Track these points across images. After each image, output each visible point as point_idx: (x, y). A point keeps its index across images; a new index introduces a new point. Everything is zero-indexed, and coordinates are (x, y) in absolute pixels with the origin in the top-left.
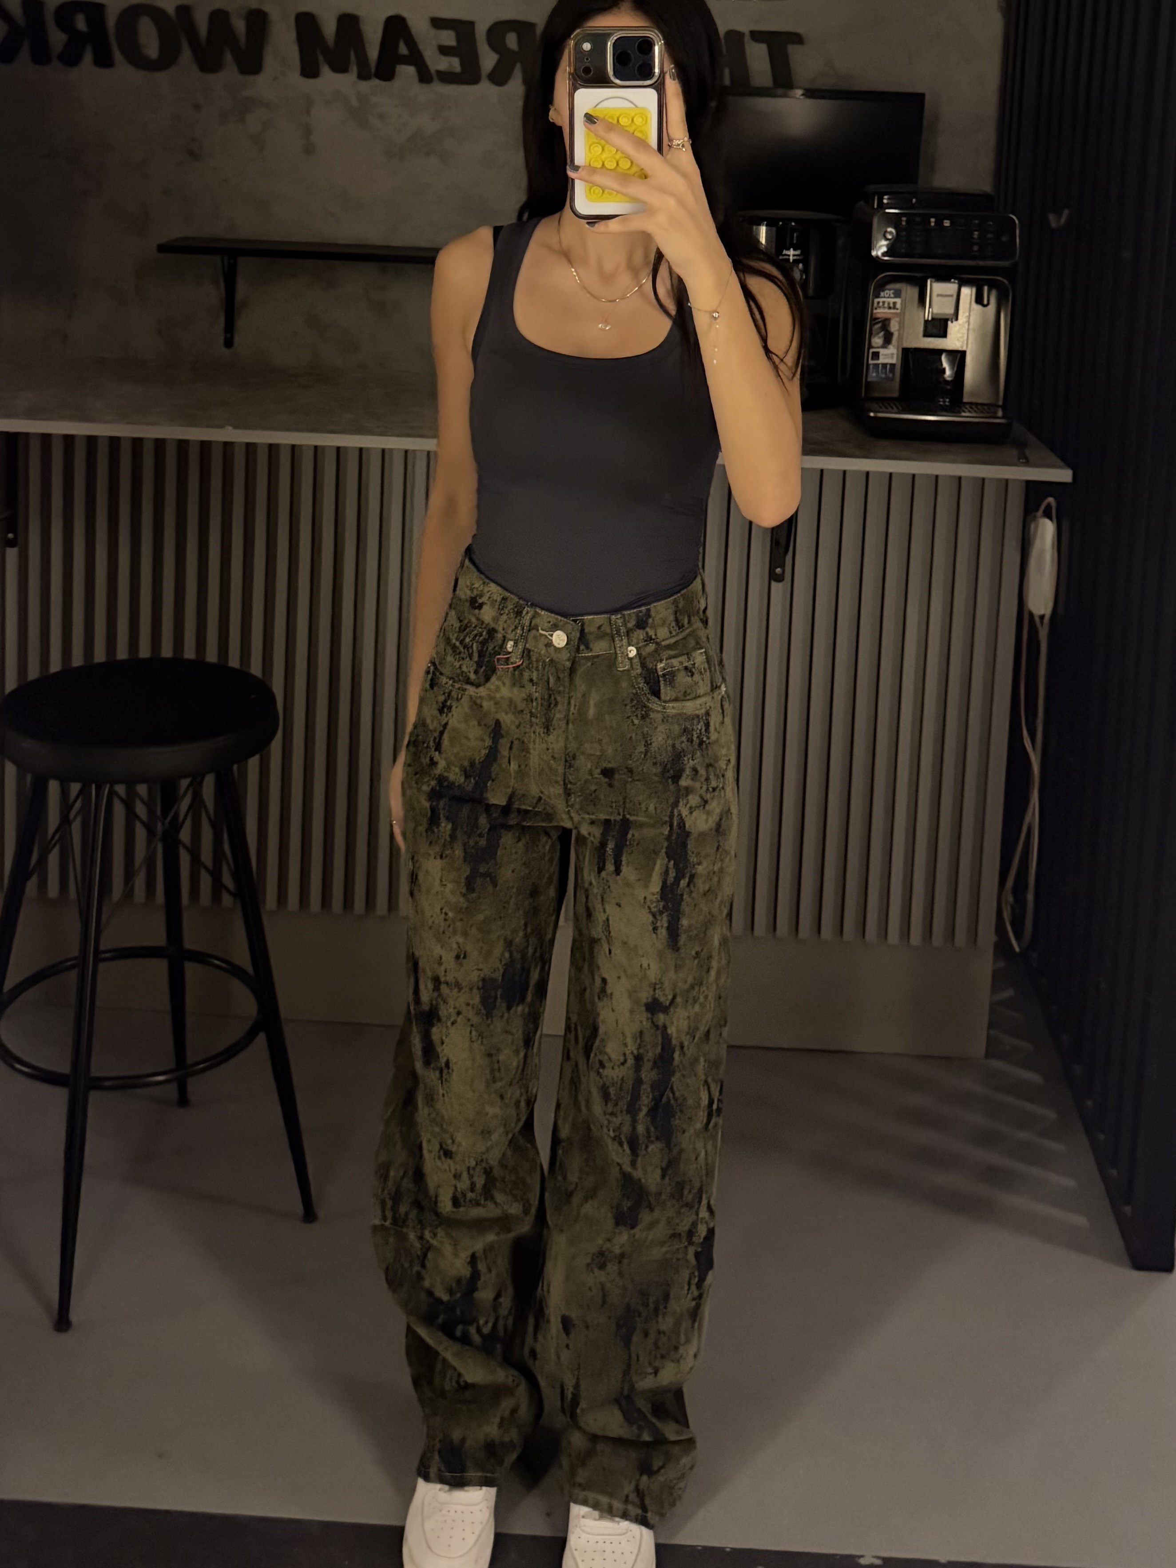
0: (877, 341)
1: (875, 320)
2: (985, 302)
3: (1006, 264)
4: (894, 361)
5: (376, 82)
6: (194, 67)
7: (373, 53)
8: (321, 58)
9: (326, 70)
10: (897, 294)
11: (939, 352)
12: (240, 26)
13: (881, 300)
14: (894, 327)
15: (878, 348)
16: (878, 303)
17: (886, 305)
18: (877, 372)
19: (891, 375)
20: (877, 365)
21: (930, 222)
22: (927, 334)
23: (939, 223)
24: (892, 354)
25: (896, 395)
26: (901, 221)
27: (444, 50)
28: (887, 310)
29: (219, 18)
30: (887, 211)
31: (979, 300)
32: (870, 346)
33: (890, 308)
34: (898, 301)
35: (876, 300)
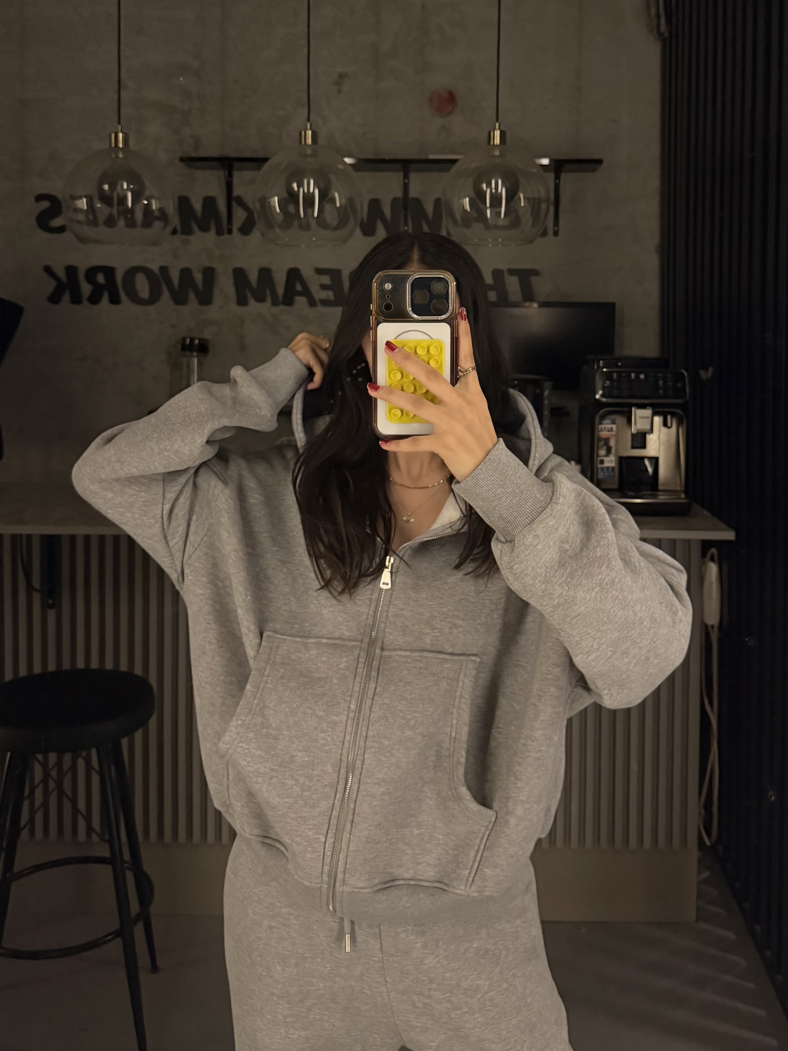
0: (603, 452)
1: (600, 439)
2: (669, 425)
3: (680, 401)
4: (613, 465)
5: (282, 307)
6: (171, 302)
7: (280, 291)
8: (249, 294)
9: (252, 301)
10: (613, 422)
11: (642, 458)
12: (198, 277)
13: (603, 426)
14: (612, 443)
15: (603, 456)
16: (601, 428)
17: (606, 429)
18: (603, 472)
19: (612, 474)
20: (602, 468)
21: (631, 376)
22: (633, 447)
23: (637, 376)
24: (612, 461)
25: (616, 486)
26: (613, 376)
27: (324, 287)
28: (607, 433)
29: (186, 273)
30: (605, 370)
31: (665, 424)
32: (598, 456)
33: (609, 431)
34: (614, 427)
35: (600, 426)
